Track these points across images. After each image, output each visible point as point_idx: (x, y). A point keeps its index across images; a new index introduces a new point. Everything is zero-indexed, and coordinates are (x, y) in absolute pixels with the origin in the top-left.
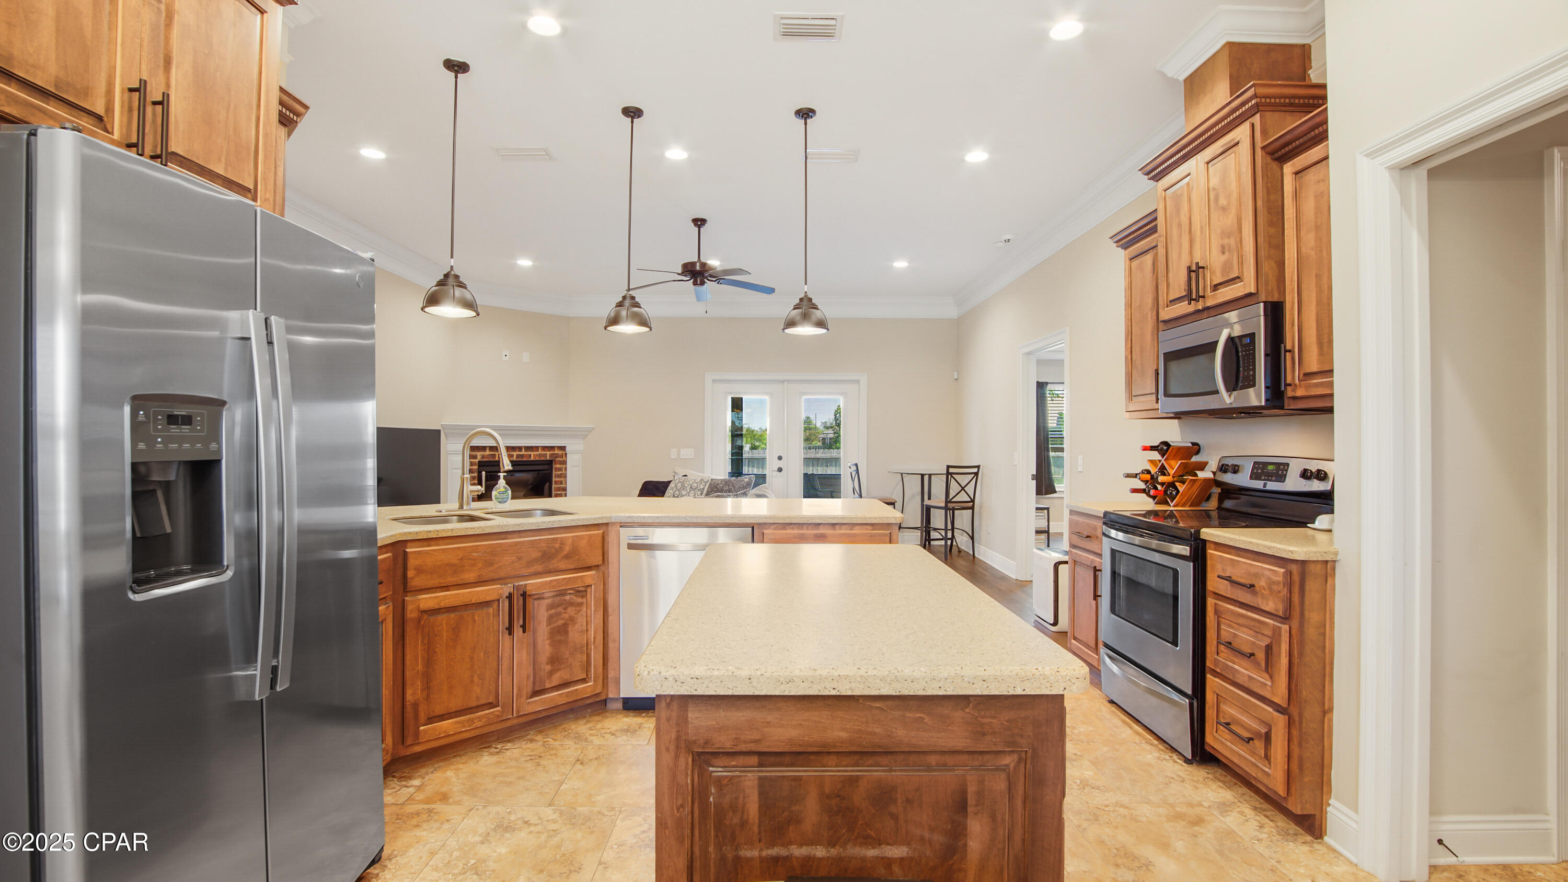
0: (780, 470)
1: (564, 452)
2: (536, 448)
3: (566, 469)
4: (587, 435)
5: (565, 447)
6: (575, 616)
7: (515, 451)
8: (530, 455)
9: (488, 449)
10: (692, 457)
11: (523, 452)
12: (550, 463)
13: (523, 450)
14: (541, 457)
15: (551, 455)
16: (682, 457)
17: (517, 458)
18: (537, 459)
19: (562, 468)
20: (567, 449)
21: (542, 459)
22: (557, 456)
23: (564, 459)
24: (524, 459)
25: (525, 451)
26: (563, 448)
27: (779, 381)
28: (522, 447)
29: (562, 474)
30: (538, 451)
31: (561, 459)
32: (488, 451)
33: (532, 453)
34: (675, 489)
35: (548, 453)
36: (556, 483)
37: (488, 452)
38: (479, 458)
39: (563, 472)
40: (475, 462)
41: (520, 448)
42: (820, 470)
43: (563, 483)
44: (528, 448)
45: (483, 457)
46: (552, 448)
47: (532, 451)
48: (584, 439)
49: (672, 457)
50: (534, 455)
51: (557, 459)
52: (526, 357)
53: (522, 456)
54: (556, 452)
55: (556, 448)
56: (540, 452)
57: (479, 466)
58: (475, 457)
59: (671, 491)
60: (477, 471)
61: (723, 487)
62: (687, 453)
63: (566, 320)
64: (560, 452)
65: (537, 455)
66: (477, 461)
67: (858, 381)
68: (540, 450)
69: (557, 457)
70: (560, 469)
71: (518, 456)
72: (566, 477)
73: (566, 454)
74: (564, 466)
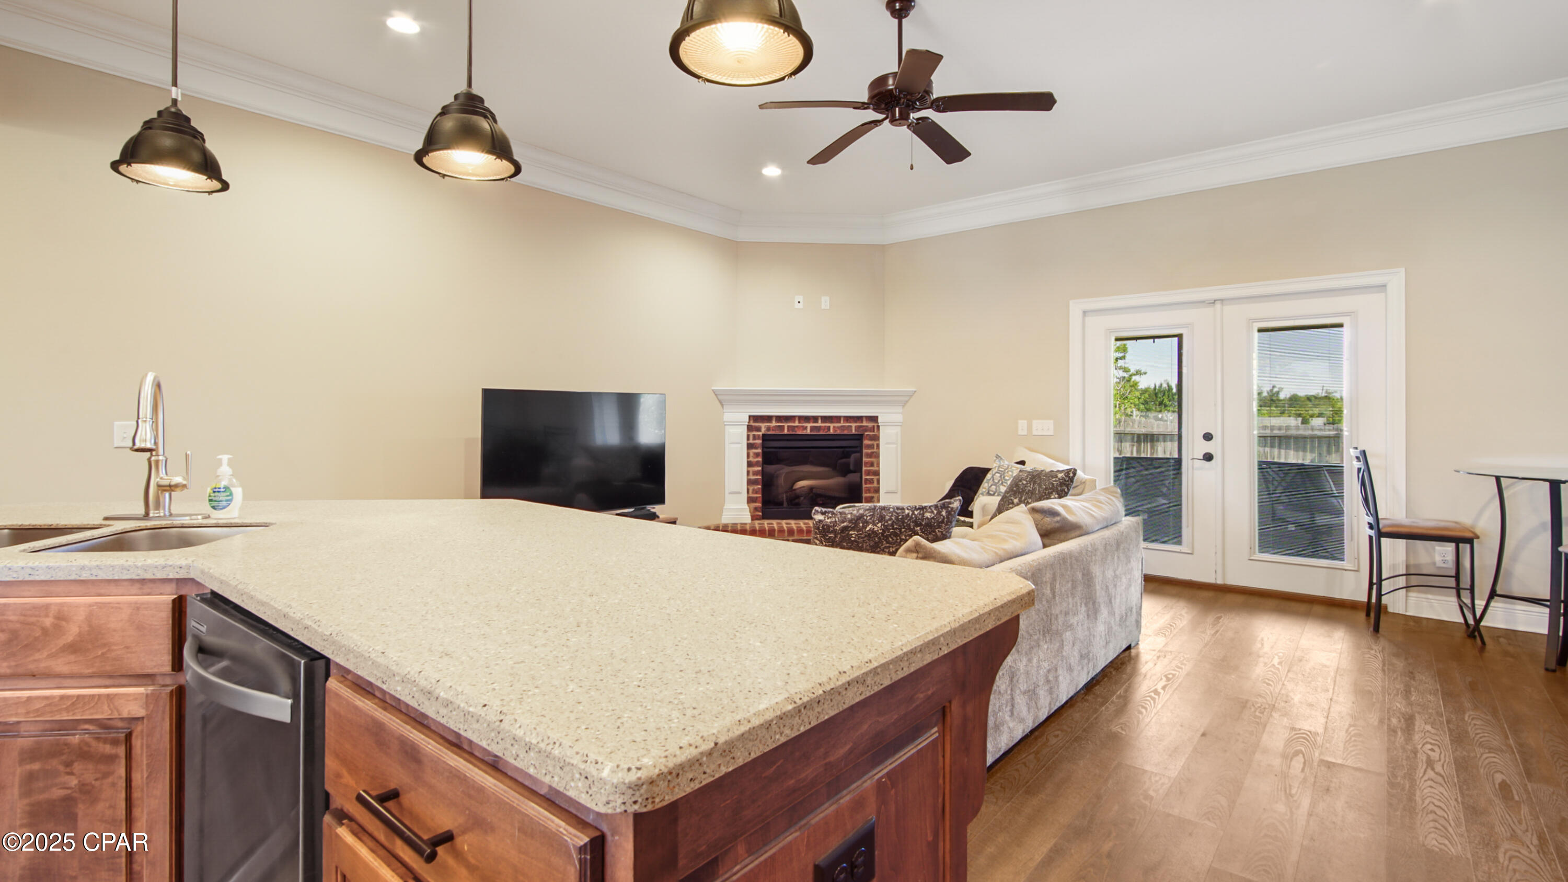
0: (1208, 457)
1: (876, 425)
2: (837, 419)
3: (878, 446)
4: (907, 402)
5: (877, 417)
6: (97, 783)
7: (809, 423)
8: (829, 427)
9: (774, 419)
10: (1051, 433)
11: (819, 424)
12: (859, 438)
13: (820, 421)
14: (844, 430)
15: (857, 428)
16: (1035, 433)
17: (811, 431)
18: (838, 432)
19: (873, 445)
20: (879, 420)
21: (846, 432)
22: (866, 429)
23: (876, 433)
24: (821, 433)
25: (822, 422)
26: (874, 419)
27: (1203, 302)
28: (819, 416)
29: (873, 453)
30: (840, 422)
31: (871, 433)
32: (774, 422)
33: (832, 425)
34: (991, 482)
35: (854, 425)
36: (866, 463)
37: (774, 424)
38: (763, 430)
39: (875, 450)
40: (759, 435)
41: (815, 419)
42: (1292, 457)
43: (875, 465)
44: (825, 419)
45: (768, 429)
46: (859, 419)
47: (832, 422)
48: (903, 406)
49: (1020, 432)
50: (834, 427)
51: (866, 433)
52: (825, 302)
53: (819, 428)
54: (865, 424)
55: (864, 419)
56: (842, 424)
57: (763, 440)
58: (759, 429)
59: (986, 485)
60: (761, 446)
61: (1025, 486)
62: (1043, 427)
63: (882, 249)
64: (870, 425)
65: (838, 427)
66: (760, 433)
67: (1383, 287)
68: (842, 421)
69: (866, 431)
70: (871, 447)
71: (812, 428)
72: (878, 456)
73: (878, 427)
74: (875, 443)
